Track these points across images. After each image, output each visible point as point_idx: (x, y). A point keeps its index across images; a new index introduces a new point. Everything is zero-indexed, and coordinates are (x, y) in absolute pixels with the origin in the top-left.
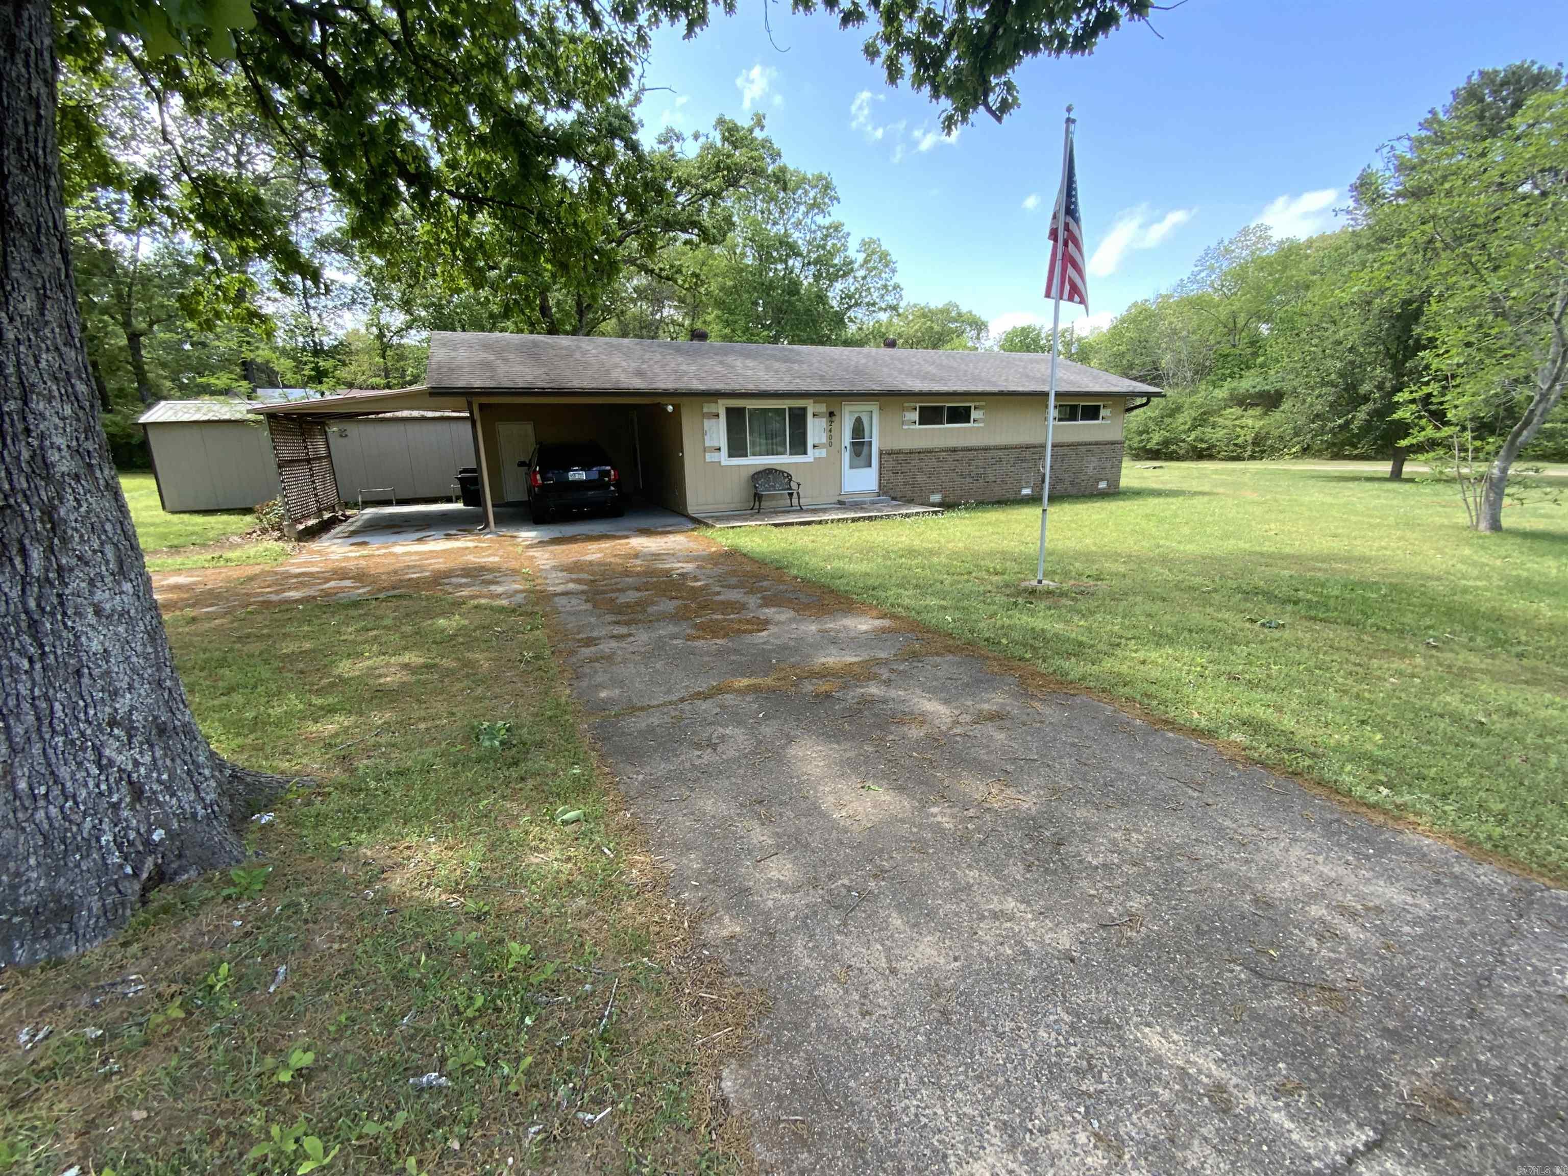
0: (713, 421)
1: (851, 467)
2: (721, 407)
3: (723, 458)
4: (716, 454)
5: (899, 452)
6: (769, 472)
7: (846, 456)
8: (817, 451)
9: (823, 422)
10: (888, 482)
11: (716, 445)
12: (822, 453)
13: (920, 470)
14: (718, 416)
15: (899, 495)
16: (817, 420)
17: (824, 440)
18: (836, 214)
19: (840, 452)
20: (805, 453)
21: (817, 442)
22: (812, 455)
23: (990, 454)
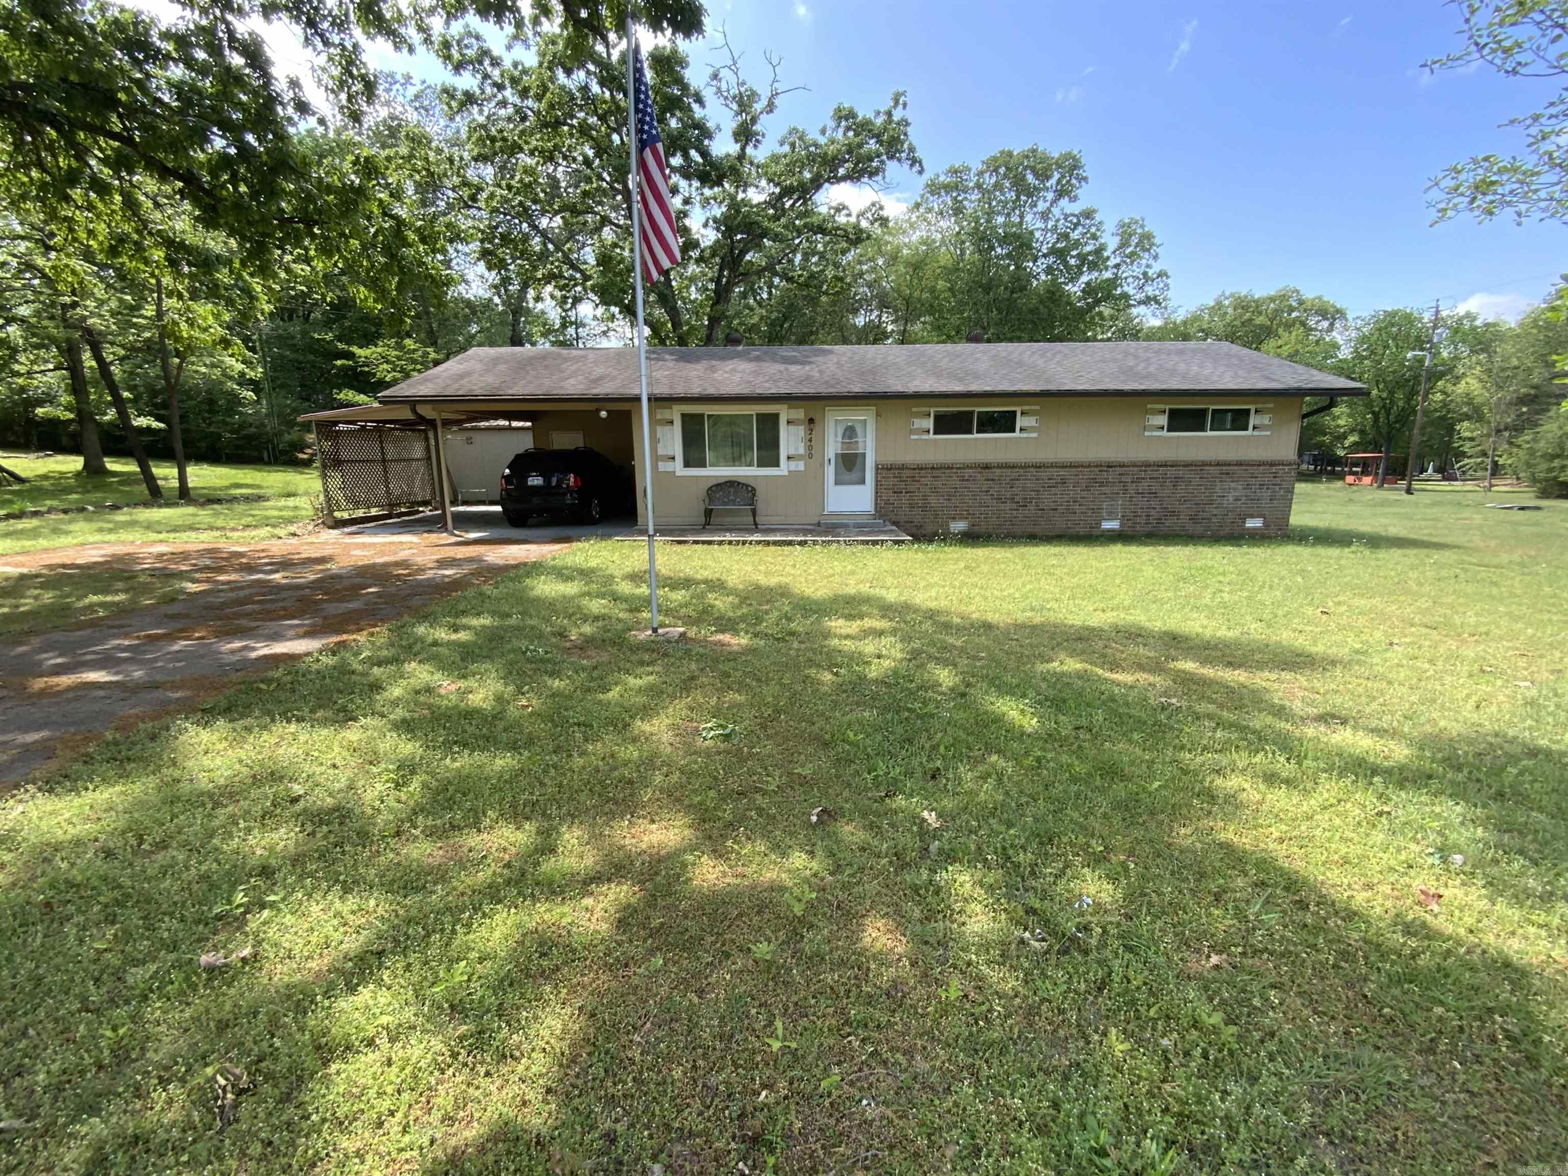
0: (667, 428)
1: (837, 482)
2: (676, 413)
3: (678, 469)
4: (671, 463)
5: (903, 467)
6: (732, 485)
7: (830, 472)
8: (793, 465)
9: (800, 431)
10: (887, 502)
11: (671, 453)
12: (801, 466)
13: (935, 490)
14: (672, 422)
15: (902, 519)
16: (792, 428)
17: (802, 451)
18: (1085, 197)
19: (822, 465)
20: (777, 465)
21: (792, 452)
22: (784, 468)
23: (1044, 474)
